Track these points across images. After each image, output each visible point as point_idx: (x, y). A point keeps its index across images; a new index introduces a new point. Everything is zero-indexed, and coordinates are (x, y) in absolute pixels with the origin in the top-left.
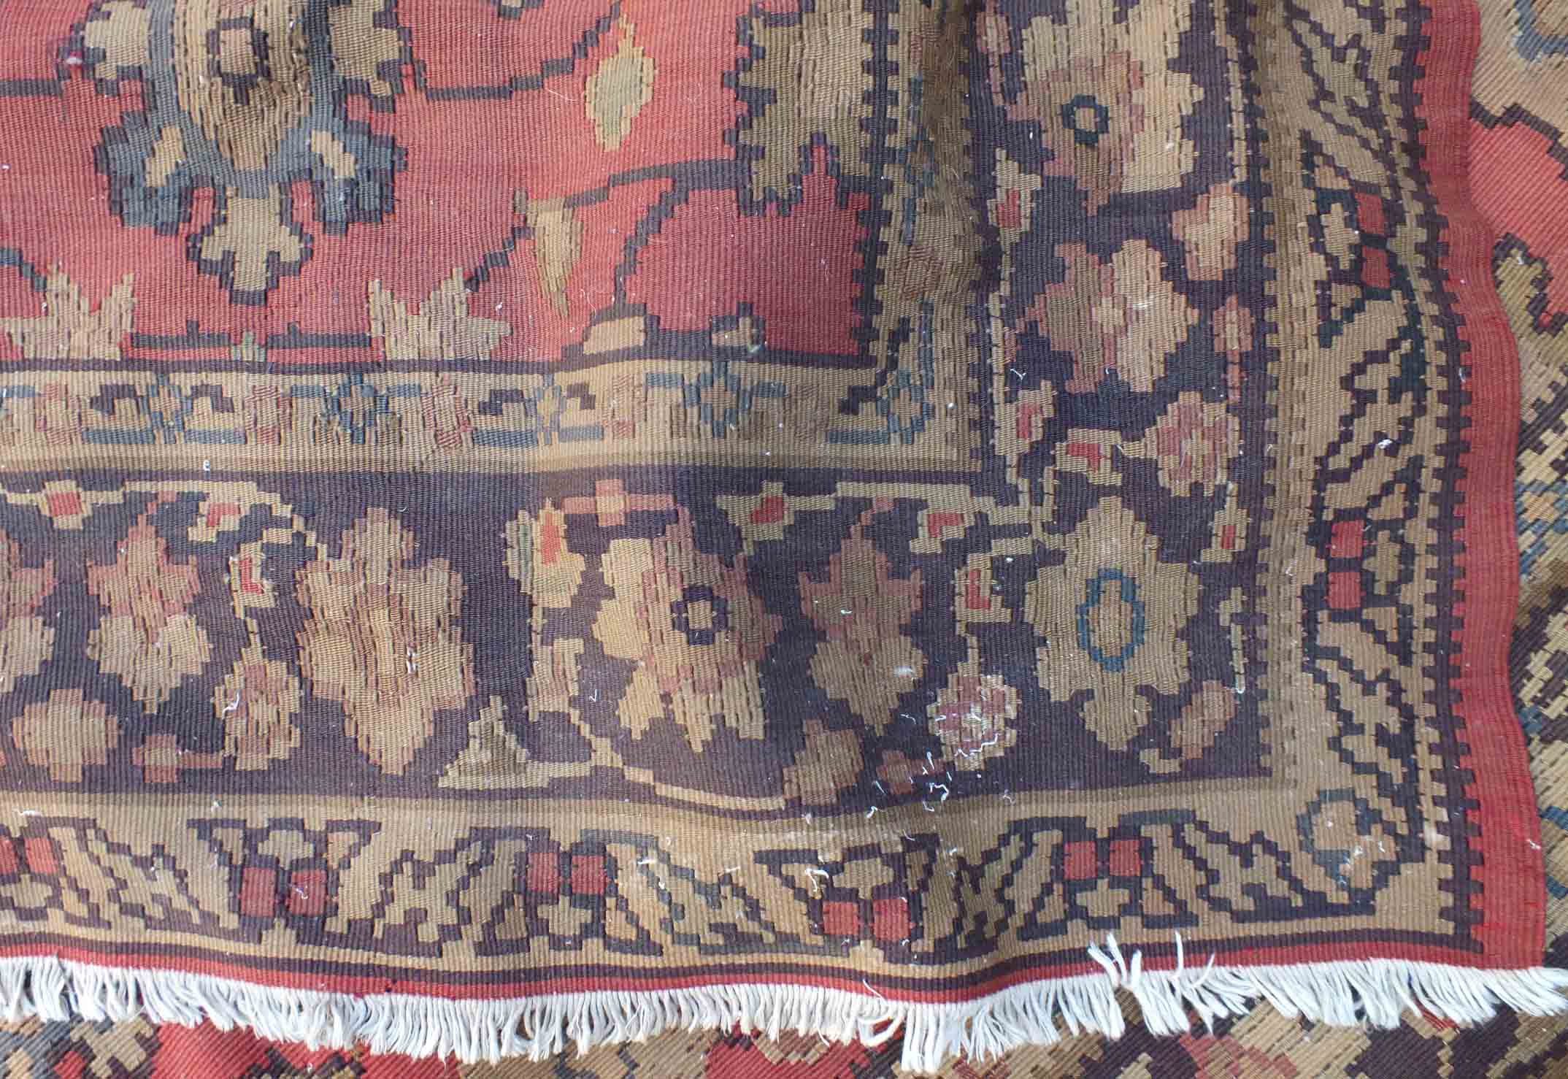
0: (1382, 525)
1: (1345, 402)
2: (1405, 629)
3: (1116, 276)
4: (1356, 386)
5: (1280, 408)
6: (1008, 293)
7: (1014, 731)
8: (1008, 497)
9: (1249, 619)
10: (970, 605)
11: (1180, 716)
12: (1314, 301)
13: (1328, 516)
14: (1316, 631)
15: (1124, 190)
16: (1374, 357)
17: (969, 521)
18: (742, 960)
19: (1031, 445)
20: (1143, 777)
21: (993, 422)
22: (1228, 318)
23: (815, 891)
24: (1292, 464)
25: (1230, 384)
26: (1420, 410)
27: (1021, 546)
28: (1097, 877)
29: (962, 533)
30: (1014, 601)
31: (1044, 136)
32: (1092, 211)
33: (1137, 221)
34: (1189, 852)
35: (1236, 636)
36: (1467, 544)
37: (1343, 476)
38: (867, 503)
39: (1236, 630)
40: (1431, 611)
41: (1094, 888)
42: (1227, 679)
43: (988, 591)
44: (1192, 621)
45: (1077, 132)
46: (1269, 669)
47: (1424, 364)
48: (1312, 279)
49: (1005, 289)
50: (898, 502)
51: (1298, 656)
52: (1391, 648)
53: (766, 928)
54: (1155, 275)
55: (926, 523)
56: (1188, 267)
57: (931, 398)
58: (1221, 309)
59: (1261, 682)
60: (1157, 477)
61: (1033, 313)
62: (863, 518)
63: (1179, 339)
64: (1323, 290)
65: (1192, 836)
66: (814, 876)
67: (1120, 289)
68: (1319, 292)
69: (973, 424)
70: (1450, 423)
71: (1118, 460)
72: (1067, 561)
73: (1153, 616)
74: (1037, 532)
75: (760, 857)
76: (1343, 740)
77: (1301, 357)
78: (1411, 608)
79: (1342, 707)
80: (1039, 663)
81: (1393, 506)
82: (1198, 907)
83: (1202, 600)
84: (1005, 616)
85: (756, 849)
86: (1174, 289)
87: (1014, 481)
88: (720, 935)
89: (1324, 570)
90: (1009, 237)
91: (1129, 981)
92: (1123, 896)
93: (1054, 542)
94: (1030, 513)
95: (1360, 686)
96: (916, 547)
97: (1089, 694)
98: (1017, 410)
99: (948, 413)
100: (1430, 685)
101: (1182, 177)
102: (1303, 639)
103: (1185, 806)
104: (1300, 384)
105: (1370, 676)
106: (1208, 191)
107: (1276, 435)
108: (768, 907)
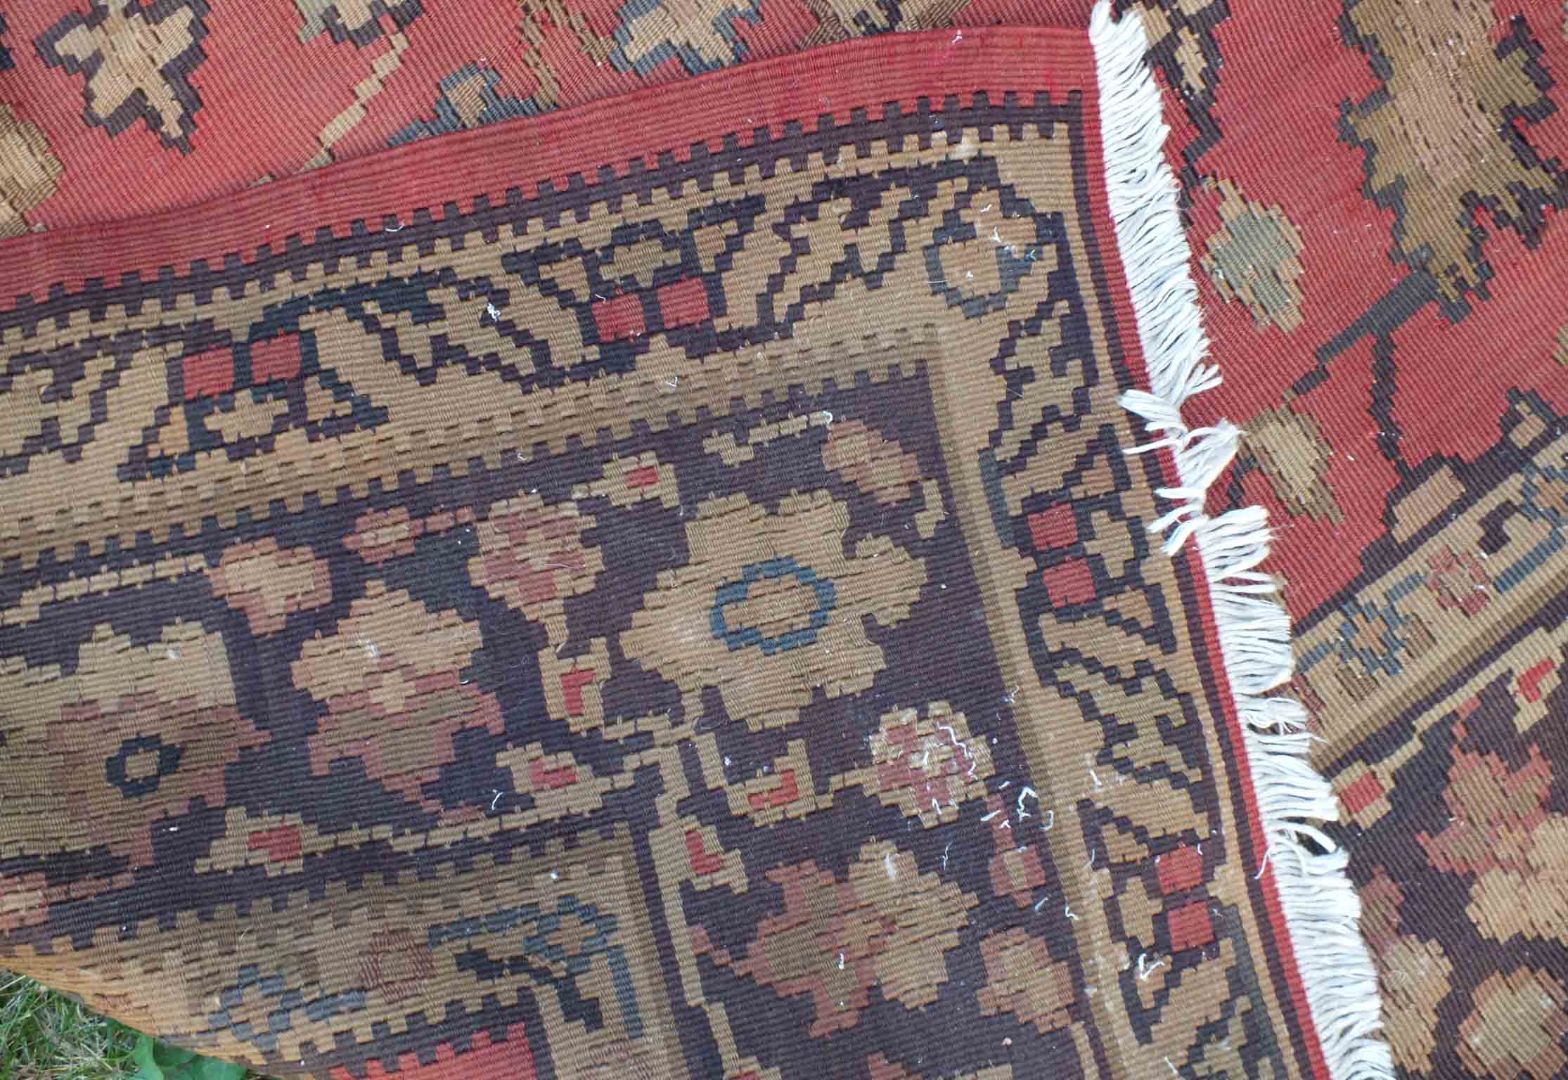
0: (594, 280)
1: (452, 374)
2: (720, 212)
3: (341, 691)
4: (429, 364)
5: (470, 454)
6: (388, 827)
7: (931, 706)
8: (650, 778)
9: (739, 424)
10: (793, 796)
11: (871, 492)
12: (333, 440)
13: (593, 353)
14: (740, 330)
15: (233, 701)
16: (391, 351)
17: (692, 822)
18: (1282, 1030)
19: (580, 763)
20: (951, 527)
21: (562, 818)
22: (372, 543)
23: (1163, 963)
24: (536, 422)
25: (452, 524)
26: (446, 276)
27: (707, 746)
28: (1085, 556)
29: (709, 828)
30: (777, 740)
31: (171, 814)
32: (264, 737)
33: (268, 676)
34: (1028, 448)
35: (763, 434)
36: (600, 164)
37: (541, 351)
38: (703, 960)
39: (756, 435)
40: (690, 187)
41: (1098, 558)
42: (818, 437)
43: (773, 777)
44: (755, 498)
45: (161, 772)
46: (795, 382)
47: (390, 280)
48: (308, 446)
49: (382, 832)
50: (691, 919)
51: (773, 347)
52: (745, 229)
53: (1232, 1008)
54: (332, 643)
55: (708, 878)
56: (317, 603)
57: (549, 903)
58: (362, 554)
59: (814, 390)
60: (585, 594)
61: (412, 794)
62: (724, 960)
63: (407, 598)
64: (320, 430)
65: (1008, 449)
66: (1146, 969)
67: (359, 683)
68: (321, 436)
69: (570, 844)
70: (456, 232)
71: (574, 649)
72: (712, 682)
73: (755, 551)
74: (685, 731)
75: (1144, 1037)
76: (866, 269)
77: (404, 442)
78: (691, 212)
79: (827, 278)
80: (845, 691)
81: (570, 275)
82: (1090, 426)
83: (728, 489)
84: (797, 747)
85: (1136, 1043)
86: (347, 617)
87: (630, 775)
88: (1259, 1064)
89: (662, 336)
90: (314, 840)
91: (1196, 500)
92: (1100, 518)
93: (693, 706)
94: (664, 745)
95: (800, 259)
96: (740, 884)
97: (867, 620)
98: (542, 790)
99: (564, 878)
100: (783, 165)
101: (209, 633)
102: (753, 344)
103: (976, 465)
104: (437, 436)
105: (785, 249)
106: (222, 597)
107: (505, 452)
108: (1202, 1014)
